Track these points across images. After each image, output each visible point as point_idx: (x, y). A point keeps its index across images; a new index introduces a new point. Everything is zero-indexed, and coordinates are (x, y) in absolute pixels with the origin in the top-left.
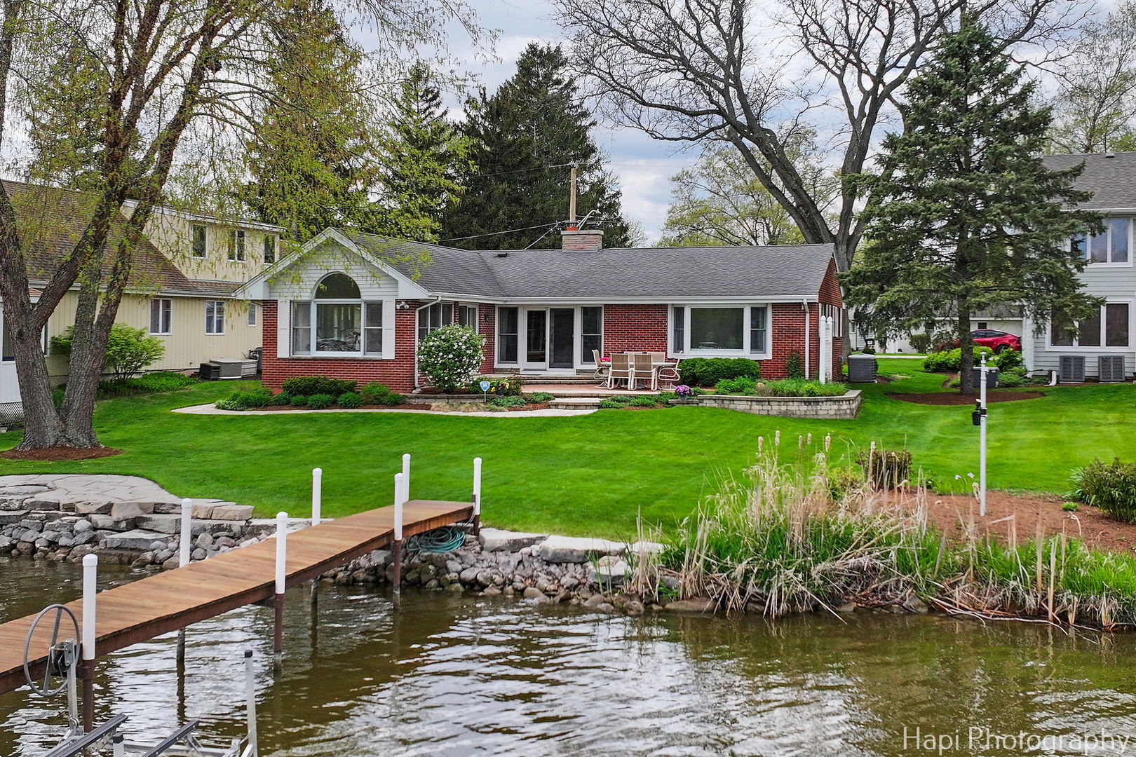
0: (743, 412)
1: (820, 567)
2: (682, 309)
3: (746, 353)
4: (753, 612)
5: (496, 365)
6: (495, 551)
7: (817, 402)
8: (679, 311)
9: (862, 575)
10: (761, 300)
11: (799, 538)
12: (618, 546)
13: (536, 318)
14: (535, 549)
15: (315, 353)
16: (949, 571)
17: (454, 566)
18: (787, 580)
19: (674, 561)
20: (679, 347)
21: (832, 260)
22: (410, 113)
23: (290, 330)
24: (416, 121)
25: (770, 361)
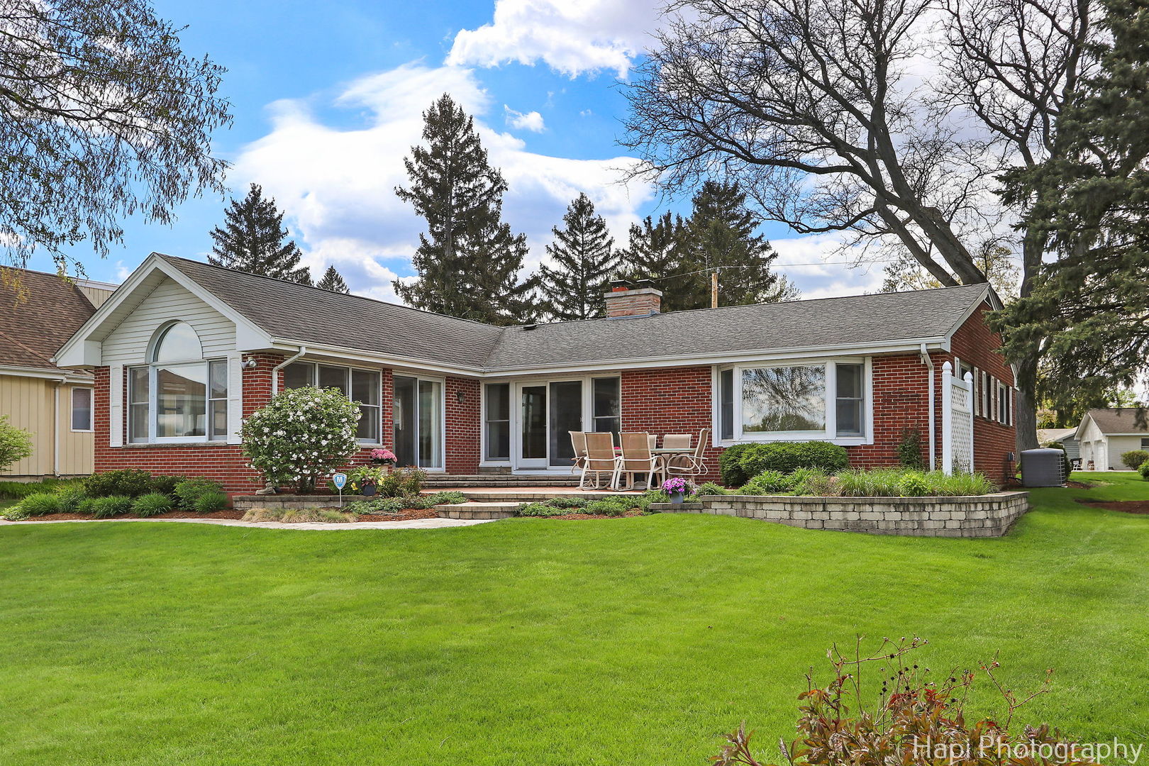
2: (731, 372)
3: (828, 436)
5: (483, 463)
8: (728, 377)
10: (853, 349)
15: (154, 440)
20: (729, 428)
22: (574, 244)
23: (125, 407)
24: (581, 253)
25: (870, 446)
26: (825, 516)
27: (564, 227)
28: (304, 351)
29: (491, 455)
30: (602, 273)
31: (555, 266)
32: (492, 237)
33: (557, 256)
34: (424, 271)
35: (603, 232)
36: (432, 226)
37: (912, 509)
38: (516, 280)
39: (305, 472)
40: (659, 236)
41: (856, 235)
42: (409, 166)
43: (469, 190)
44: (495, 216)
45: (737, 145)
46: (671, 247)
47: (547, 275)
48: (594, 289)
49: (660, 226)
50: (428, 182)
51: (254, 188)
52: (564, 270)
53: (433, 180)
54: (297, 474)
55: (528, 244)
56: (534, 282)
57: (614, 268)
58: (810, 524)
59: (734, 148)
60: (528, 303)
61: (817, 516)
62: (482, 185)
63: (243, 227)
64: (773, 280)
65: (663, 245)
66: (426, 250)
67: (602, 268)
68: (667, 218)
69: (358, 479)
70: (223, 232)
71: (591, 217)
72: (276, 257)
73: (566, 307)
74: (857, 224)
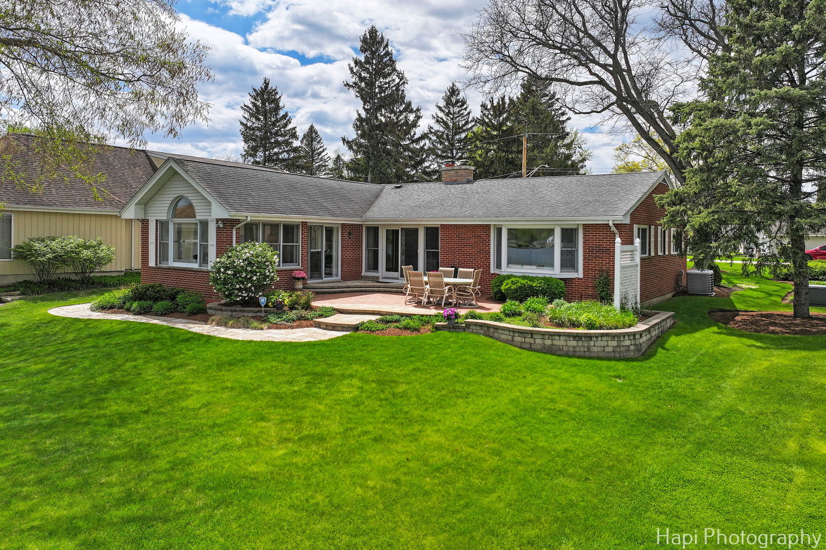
2: (500, 230)
3: (556, 272)
5: (364, 274)
10: (573, 221)
13: (393, 235)
15: (171, 263)
20: (499, 262)
22: (447, 115)
23: (156, 244)
24: (452, 119)
25: (581, 279)
26: (532, 341)
27: (442, 104)
28: (249, 219)
29: (369, 269)
30: (464, 131)
31: (437, 127)
32: (402, 109)
33: (438, 121)
34: (359, 132)
35: (465, 106)
36: (364, 105)
37: (583, 339)
38: (415, 134)
39: (244, 295)
40: (498, 109)
41: (611, 114)
42: (351, 69)
43: (386, 83)
44: (403, 97)
45: (529, 69)
46: (505, 115)
47: (432, 133)
48: (460, 141)
49: (498, 103)
50: (362, 79)
51: (265, 80)
52: (442, 129)
53: (365, 78)
54: (240, 296)
55: (422, 113)
56: (424, 136)
57: (471, 128)
58: (524, 345)
59: (527, 71)
60: (422, 148)
61: (527, 340)
62: (394, 80)
63: (259, 103)
64: (568, 134)
65: (500, 115)
66: (360, 119)
67: (465, 128)
68: (503, 99)
69: (273, 300)
70: (248, 107)
71: (458, 98)
72: (277, 121)
73: (443, 152)
74: (610, 108)
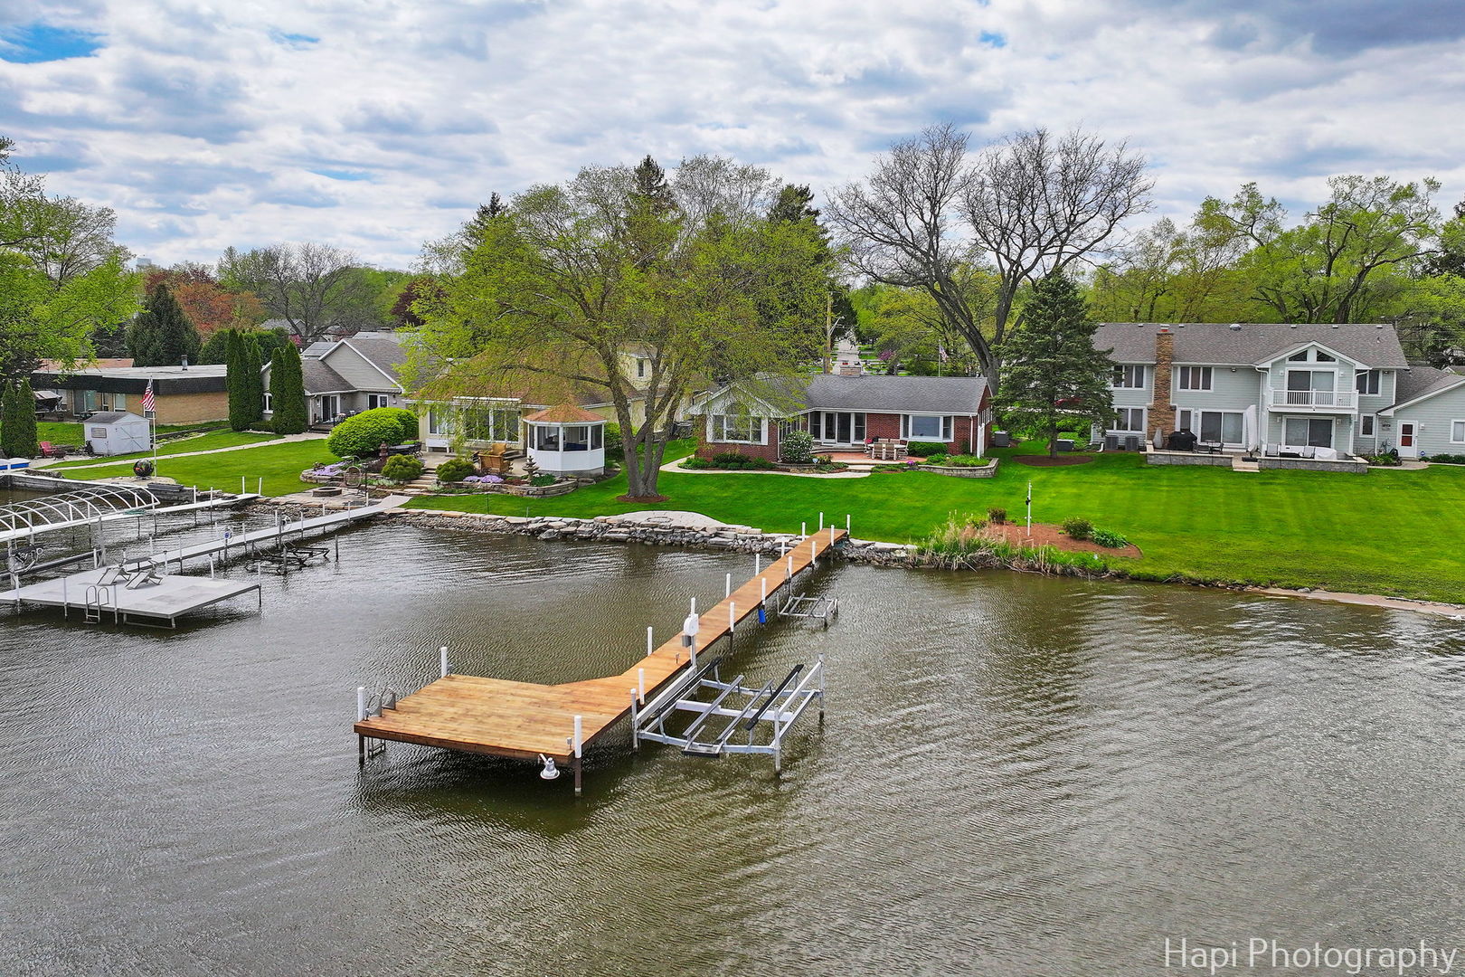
0: (940, 474)
1: (970, 555)
2: (908, 416)
3: (940, 439)
4: (947, 568)
6: (857, 548)
7: (975, 470)
8: (906, 417)
9: (984, 558)
10: (947, 414)
11: (963, 546)
12: (901, 546)
13: (830, 417)
14: (872, 547)
15: (725, 441)
16: (1012, 556)
17: (845, 553)
18: (958, 560)
19: (921, 552)
20: (906, 434)
21: (987, 386)
23: (713, 429)
